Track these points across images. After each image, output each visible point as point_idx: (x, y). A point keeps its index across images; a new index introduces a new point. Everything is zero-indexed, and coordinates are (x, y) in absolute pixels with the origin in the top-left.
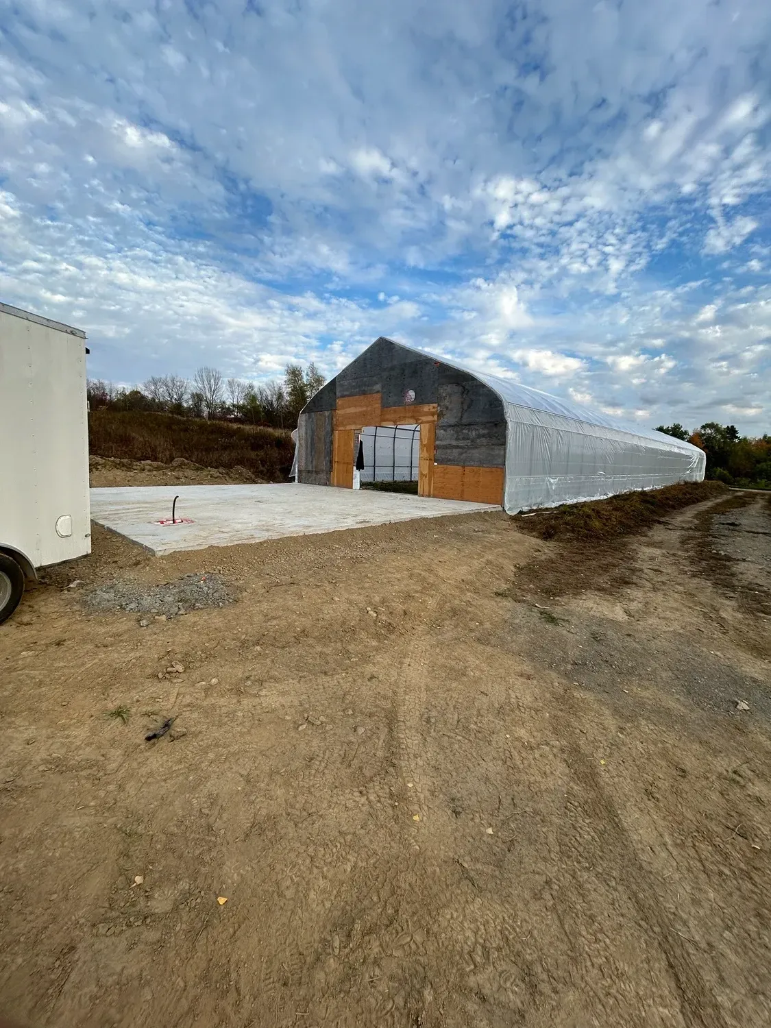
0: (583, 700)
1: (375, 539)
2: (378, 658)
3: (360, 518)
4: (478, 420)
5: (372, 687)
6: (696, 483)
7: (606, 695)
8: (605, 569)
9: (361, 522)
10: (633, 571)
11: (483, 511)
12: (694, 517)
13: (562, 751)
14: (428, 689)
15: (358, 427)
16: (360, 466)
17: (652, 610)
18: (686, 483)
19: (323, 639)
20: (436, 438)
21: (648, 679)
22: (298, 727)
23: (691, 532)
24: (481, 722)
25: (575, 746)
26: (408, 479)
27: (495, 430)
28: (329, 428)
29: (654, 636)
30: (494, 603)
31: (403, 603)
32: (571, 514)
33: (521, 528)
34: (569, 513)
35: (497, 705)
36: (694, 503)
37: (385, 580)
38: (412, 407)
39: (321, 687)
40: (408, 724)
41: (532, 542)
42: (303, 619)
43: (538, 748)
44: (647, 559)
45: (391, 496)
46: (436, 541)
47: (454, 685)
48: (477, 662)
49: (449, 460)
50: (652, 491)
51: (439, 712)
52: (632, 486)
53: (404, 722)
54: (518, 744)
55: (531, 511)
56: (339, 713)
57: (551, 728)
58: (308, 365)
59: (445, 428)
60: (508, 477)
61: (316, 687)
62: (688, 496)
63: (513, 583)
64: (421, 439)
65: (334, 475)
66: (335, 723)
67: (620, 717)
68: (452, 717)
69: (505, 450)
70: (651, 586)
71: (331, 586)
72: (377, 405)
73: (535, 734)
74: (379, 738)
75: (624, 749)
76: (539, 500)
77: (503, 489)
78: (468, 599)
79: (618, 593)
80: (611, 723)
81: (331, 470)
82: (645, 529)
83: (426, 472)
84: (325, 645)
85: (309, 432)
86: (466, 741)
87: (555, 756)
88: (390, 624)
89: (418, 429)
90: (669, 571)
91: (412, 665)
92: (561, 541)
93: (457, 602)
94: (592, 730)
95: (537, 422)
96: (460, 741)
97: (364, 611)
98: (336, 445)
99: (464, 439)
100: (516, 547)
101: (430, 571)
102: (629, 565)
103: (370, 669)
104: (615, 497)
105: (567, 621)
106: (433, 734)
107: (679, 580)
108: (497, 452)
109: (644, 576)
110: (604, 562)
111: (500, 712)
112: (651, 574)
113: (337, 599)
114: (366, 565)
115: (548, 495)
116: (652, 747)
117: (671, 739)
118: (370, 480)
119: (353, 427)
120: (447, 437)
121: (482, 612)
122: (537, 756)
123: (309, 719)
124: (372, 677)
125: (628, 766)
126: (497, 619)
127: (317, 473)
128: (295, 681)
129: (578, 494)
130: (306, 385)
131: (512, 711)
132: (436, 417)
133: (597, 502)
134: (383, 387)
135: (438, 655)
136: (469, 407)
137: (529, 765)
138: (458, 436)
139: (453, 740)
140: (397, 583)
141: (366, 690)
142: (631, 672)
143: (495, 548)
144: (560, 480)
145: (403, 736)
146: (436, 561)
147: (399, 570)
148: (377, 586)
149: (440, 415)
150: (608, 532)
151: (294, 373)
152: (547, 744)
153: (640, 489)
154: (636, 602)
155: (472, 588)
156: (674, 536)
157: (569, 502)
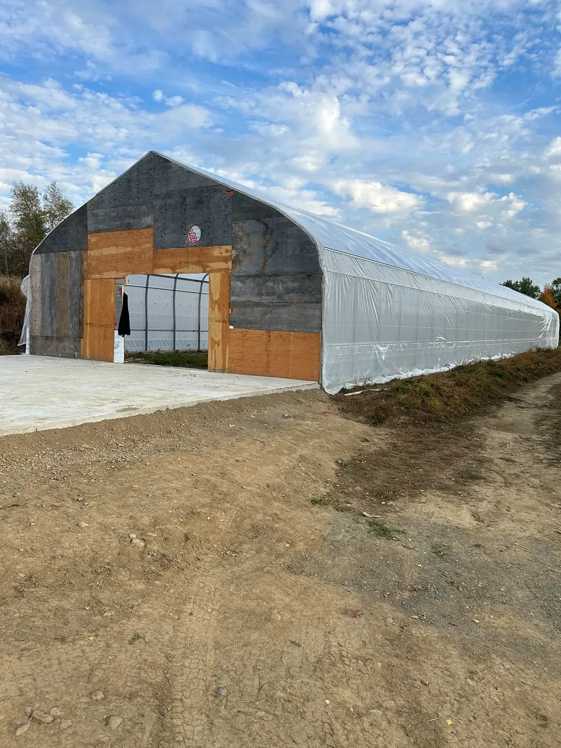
0: (424, 640)
1: (145, 434)
2: (146, 608)
3: (123, 404)
4: (286, 270)
5: (134, 652)
6: (549, 351)
7: (451, 629)
8: (447, 460)
9: (124, 410)
10: (481, 461)
11: (294, 390)
12: (548, 392)
13: (399, 713)
14: (217, 646)
15: (121, 275)
16: (124, 329)
17: (504, 511)
18: (539, 350)
19: (62, 586)
20: (231, 292)
21: (503, 603)
22: (16, 729)
23: (546, 410)
24: (291, 686)
25: (415, 705)
26: (194, 347)
27: (308, 283)
28: (77, 275)
29: (508, 545)
30: (308, 514)
31: (183, 524)
32: (404, 391)
33: (343, 411)
34: (403, 389)
35: (312, 659)
36: (548, 374)
37: (158, 493)
38: (197, 250)
39: (55, 662)
40: (188, 702)
41: (358, 428)
42: (30, 560)
43: (368, 714)
44: (497, 446)
45: (170, 372)
46: (232, 433)
47: (254, 636)
48: (287, 600)
49: (250, 322)
50: (501, 360)
51: (232, 679)
52: (477, 354)
53: (181, 700)
54: (341, 711)
55: (356, 388)
56: (84, 700)
57: (383, 683)
58: (49, 184)
59: (241, 278)
60: (325, 344)
61: (47, 663)
62: (541, 366)
63: (335, 485)
64: (211, 294)
65: (87, 341)
66: (75, 716)
67: (470, 657)
68: (252, 684)
69: (321, 309)
70: (503, 480)
71: (77, 506)
72: (148, 245)
73: (364, 694)
74: (143, 730)
75: (475, 699)
76: (365, 375)
77: (320, 360)
78: (274, 511)
79: (464, 490)
80: (459, 666)
81: (80, 336)
82: (494, 408)
83: (218, 338)
84: (65, 596)
85: (47, 281)
86: (271, 717)
87: (389, 722)
88: (164, 556)
89: (207, 279)
90: (523, 460)
91: (195, 613)
92: (392, 426)
93: (260, 517)
94: (436, 680)
95: (360, 273)
96: (261, 718)
97: (125, 539)
98: (88, 299)
99: (268, 294)
100: (337, 436)
101: (223, 475)
102: (476, 455)
103: (132, 625)
104: (458, 369)
105: (403, 532)
106: (224, 712)
107: (534, 472)
108: (310, 312)
109: (494, 467)
110: (447, 452)
111: (317, 668)
112: (502, 464)
113: (84, 525)
114: (130, 472)
115: (377, 368)
116: (508, 693)
117: (529, 678)
118: (140, 349)
119: (113, 275)
120: (246, 291)
121: (292, 528)
122: (366, 725)
123: (34, 715)
124: (137, 637)
125: (480, 723)
126: (312, 537)
127: (60, 339)
128: (13, 658)
129: (413, 365)
130: (44, 213)
131: (334, 665)
132: (230, 264)
133: (436, 375)
134: (156, 220)
135: (231, 594)
136: (273, 252)
137: (356, 741)
138: (260, 290)
139: (252, 719)
140: (177, 495)
141: (126, 659)
142: (481, 594)
143: (311, 438)
144: (390, 348)
145: (180, 723)
146: (231, 461)
147: (179, 475)
148: (146, 501)
149: (236, 261)
150: (450, 413)
151: (26, 196)
152: (380, 706)
153: (487, 358)
154: (485, 502)
155: (280, 496)
156: (526, 416)
157: (404, 375)
